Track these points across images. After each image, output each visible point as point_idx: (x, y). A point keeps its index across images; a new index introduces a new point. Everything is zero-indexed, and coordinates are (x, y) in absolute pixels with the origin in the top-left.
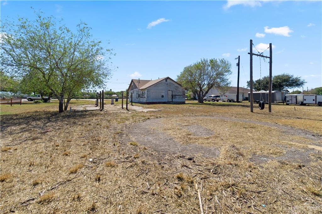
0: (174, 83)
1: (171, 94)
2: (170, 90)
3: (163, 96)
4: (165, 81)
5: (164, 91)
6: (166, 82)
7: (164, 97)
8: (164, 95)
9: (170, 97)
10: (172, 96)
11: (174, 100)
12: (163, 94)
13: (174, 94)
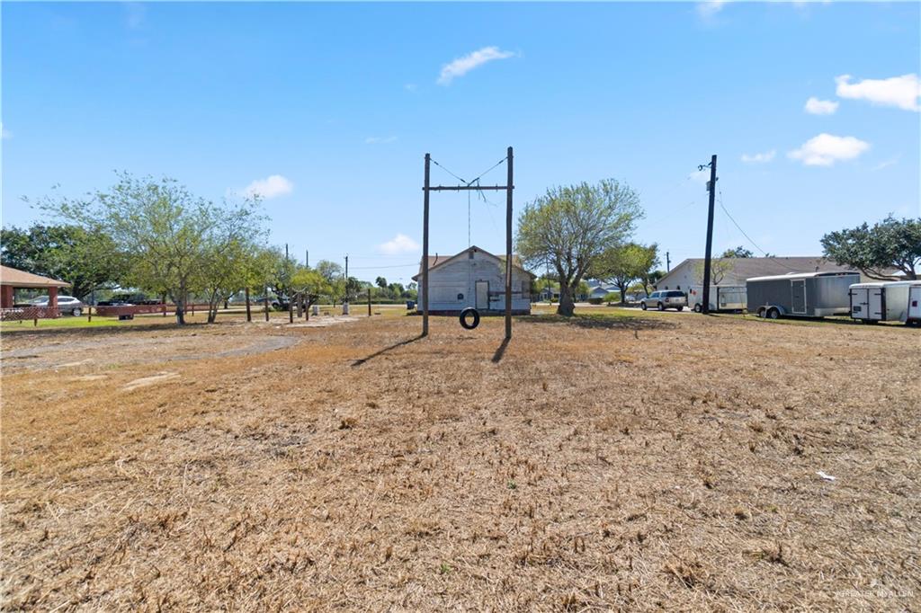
0: (493, 261)
1: (487, 290)
2: (481, 281)
3: (460, 297)
4: (467, 256)
5: (464, 283)
6: (471, 260)
7: (465, 298)
8: (464, 293)
9: (483, 296)
10: (489, 294)
11: (493, 306)
12: (462, 291)
13: (493, 289)
